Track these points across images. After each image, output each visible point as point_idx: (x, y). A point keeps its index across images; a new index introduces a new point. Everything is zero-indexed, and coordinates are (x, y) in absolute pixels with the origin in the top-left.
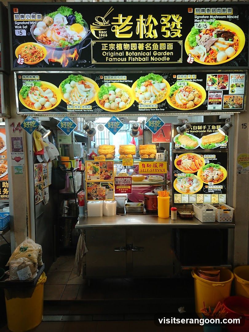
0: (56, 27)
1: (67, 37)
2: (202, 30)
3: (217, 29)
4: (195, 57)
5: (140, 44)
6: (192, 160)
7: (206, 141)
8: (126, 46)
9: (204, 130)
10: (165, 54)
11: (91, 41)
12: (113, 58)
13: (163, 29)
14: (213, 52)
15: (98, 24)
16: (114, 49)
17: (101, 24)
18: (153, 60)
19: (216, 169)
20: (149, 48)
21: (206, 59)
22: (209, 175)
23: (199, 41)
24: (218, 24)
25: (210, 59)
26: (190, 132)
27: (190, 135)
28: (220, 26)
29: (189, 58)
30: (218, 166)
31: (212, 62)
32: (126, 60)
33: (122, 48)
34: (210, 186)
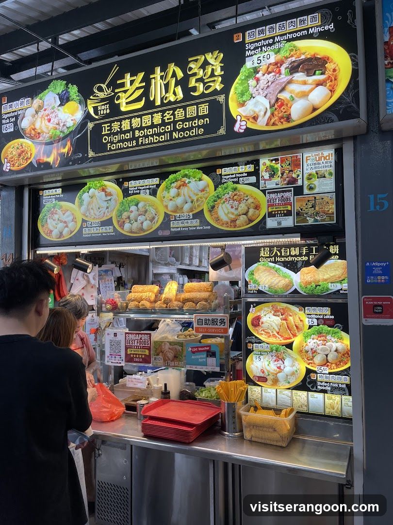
0: (47, 112)
1: (58, 124)
2: (260, 68)
3: (290, 59)
4: (248, 119)
5: (155, 115)
6: (281, 317)
7: (308, 278)
8: (136, 122)
9: (305, 256)
10: (195, 123)
11: (89, 124)
12: (117, 144)
13: (192, 83)
14: (282, 105)
15: (98, 96)
16: (119, 130)
17: (102, 95)
18: (177, 137)
19: (333, 339)
20: (170, 119)
21: (270, 119)
22: (318, 351)
23: (255, 89)
24: (291, 48)
25: (276, 118)
26: (275, 259)
27: (277, 266)
28: (296, 51)
29: (238, 122)
30: (338, 332)
31: (282, 123)
32: (135, 143)
33: (129, 125)
34: (321, 375)
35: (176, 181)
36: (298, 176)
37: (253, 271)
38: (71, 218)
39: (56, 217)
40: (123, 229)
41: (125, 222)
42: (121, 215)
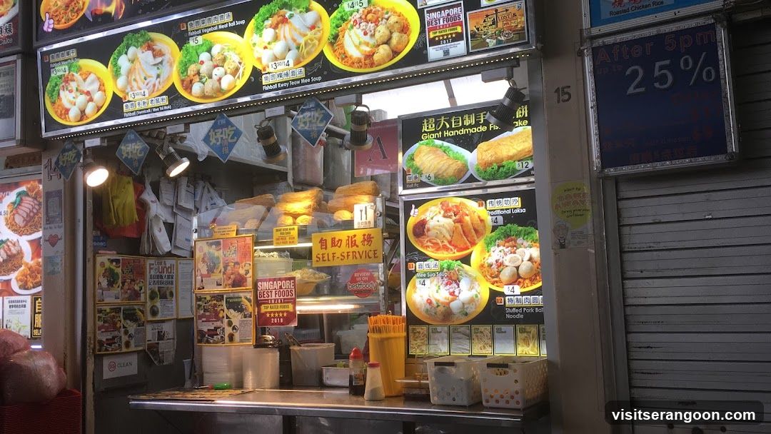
6: (454, 218)
7: (488, 157)
9: (483, 125)
19: (525, 243)
22: (506, 263)
26: (442, 135)
27: (446, 144)
30: (531, 232)
34: (511, 297)
38: (96, 85)
39: (74, 86)
40: (190, 93)
41: (193, 82)
42: (186, 70)
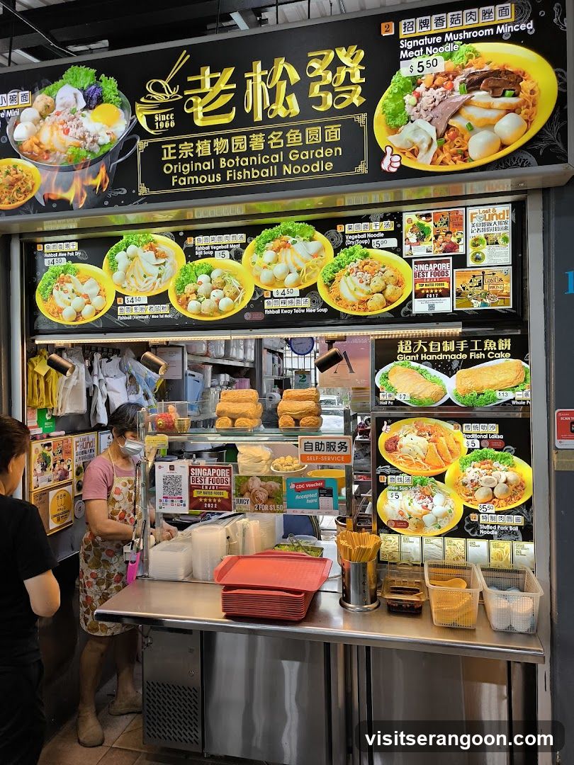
0: (61, 118)
1: (83, 139)
2: (423, 78)
3: (468, 69)
4: (404, 153)
5: (254, 136)
6: (428, 437)
7: (468, 384)
8: (221, 145)
9: (463, 353)
10: (319, 153)
11: (138, 142)
12: (189, 178)
13: (315, 91)
14: (456, 135)
15: (153, 99)
16: (192, 155)
17: (160, 98)
18: (290, 173)
19: (502, 467)
20: (279, 144)
21: (437, 155)
22: (482, 484)
23: (415, 109)
24: (469, 53)
25: (446, 154)
26: (420, 357)
27: (422, 367)
28: (477, 57)
29: (388, 158)
30: (508, 458)
31: (455, 162)
32: (220, 178)
33: (209, 149)
34: (484, 515)
35: (273, 240)
36: (459, 240)
37: (388, 373)
38: (96, 290)
39: (69, 287)
40: (186, 309)
41: (190, 299)
42: (183, 288)
